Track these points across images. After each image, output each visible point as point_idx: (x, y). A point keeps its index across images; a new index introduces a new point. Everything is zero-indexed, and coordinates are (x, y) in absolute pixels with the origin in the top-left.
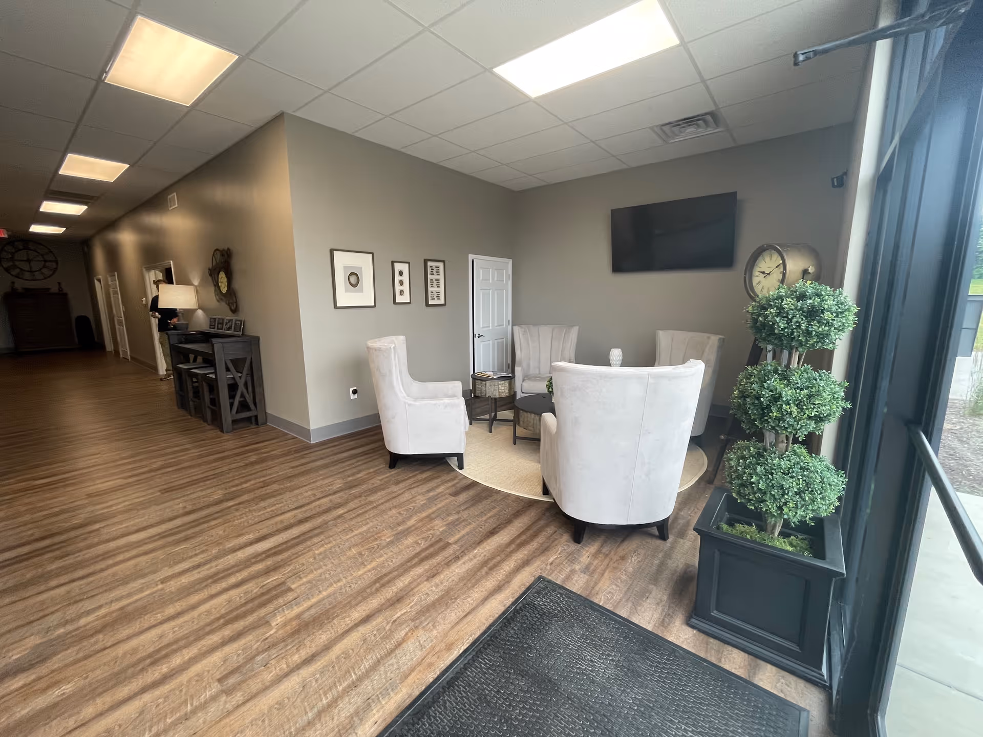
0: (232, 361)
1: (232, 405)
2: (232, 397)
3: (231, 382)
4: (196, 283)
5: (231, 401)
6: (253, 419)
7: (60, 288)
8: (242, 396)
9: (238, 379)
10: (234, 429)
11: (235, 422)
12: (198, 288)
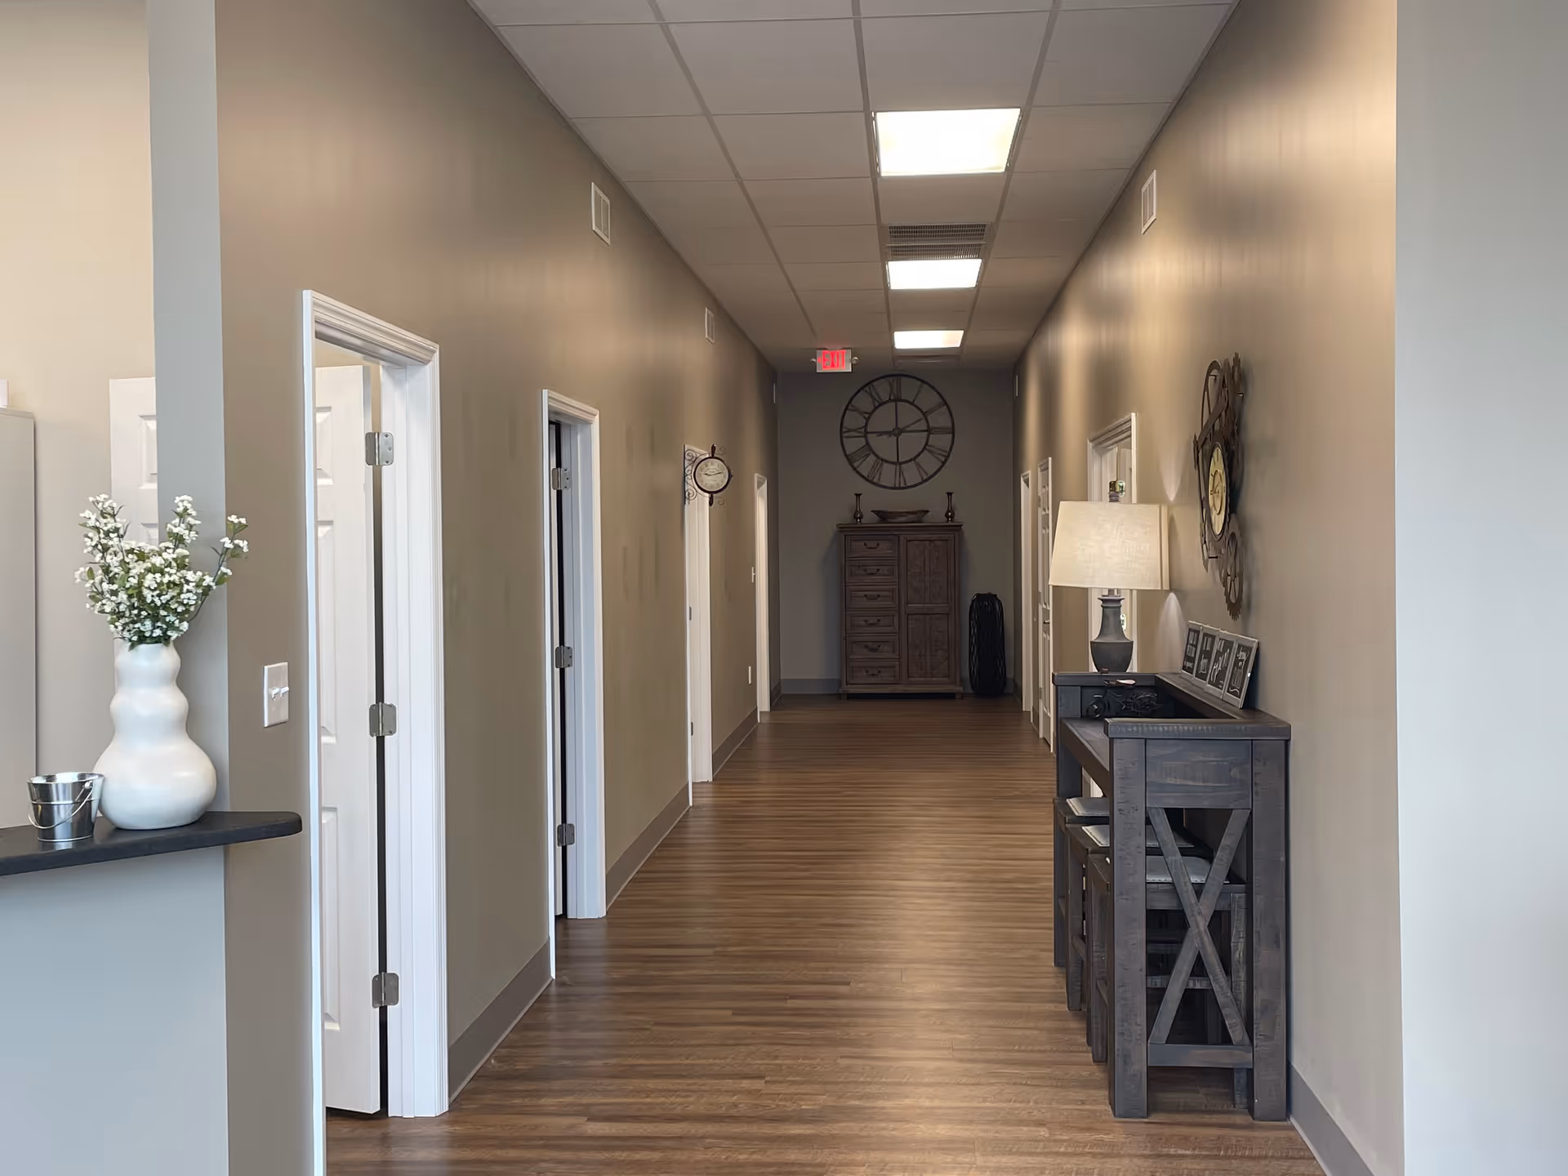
0: (1174, 815)
1: (1155, 998)
2: (1160, 964)
3: (1163, 903)
4: (1172, 495)
5: (1158, 981)
6: (1240, 1080)
7: (950, 514)
8: (1199, 969)
9: (1189, 897)
10: (1152, 1108)
11: (1161, 1077)
12: (1176, 513)
